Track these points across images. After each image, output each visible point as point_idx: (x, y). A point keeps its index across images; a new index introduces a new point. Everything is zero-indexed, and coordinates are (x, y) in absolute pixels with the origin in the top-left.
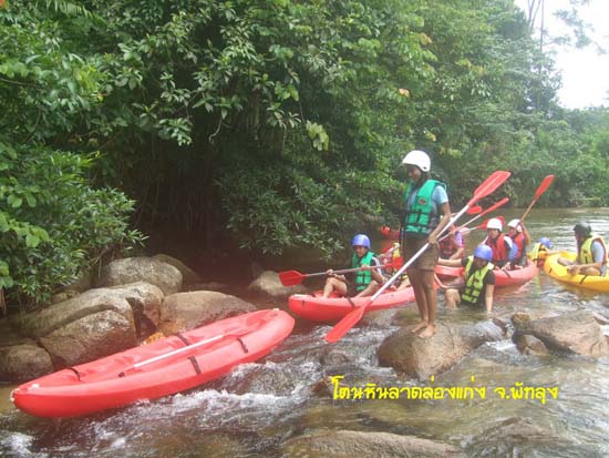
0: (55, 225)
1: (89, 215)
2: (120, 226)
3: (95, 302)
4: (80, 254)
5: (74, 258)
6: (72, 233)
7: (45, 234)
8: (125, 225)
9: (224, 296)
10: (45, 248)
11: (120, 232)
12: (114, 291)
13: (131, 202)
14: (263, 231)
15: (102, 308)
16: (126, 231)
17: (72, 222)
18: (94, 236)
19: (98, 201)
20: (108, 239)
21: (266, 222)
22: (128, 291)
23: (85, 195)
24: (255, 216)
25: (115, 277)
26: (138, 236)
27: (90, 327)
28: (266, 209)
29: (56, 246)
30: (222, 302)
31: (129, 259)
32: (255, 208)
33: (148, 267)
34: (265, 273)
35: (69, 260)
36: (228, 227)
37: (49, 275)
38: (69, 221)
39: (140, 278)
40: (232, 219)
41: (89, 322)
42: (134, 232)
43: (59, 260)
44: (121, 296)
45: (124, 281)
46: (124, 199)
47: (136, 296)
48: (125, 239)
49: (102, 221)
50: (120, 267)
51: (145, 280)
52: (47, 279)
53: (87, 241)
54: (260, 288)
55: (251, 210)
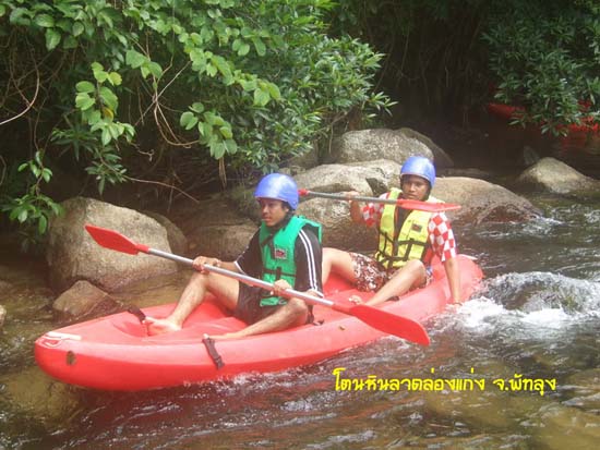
0: (285, 80)
1: (326, 69)
2: (362, 86)
3: (328, 180)
4: (316, 118)
5: (308, 122)
6: (305, 90)
7: (276, 90)
8: (368, 85)
9: (489, 185)
10: (274, 108)
11: (361, 94)
12: (351, 169)
13: (378, 56)
14: (543, 103)
15: (337, 188)
16: (368, 93)
17: (307, 78)
18: (332, 97)
19: (337, 53)
20: (348, 103)
21: (550, 92)
22: (369, 170)
23: (321, 45)
24: (535, 83)
25: (349, 152)
26: (383, 100)
27: (323, 210)
28: (550, 74)
29: (288, 106)
30: (486, 193)
31: (368, 131)
32: (535, 73)
33: (392, 142)
34: (544, 160)
35: (302, 124)
36: (497, 96)
37: (278, 141)
38: (303, 76)
39: (380, 155)
40: (502, 86)
41: (321, 205)
42: (379, 95)
43: (291, 124)
44: (360, 176)
45: (361, 158)
46: (368, 51)
47: (378, 176)
48: (367, 103)
49: (342, 78)
50: (357, 141)
51: (386, 158)
52: (275, 147)
53: (324, 103)
54: (535, 179)
55: (530, 75)
